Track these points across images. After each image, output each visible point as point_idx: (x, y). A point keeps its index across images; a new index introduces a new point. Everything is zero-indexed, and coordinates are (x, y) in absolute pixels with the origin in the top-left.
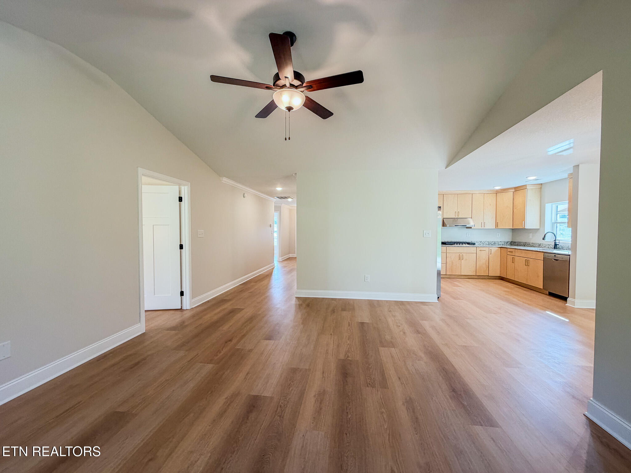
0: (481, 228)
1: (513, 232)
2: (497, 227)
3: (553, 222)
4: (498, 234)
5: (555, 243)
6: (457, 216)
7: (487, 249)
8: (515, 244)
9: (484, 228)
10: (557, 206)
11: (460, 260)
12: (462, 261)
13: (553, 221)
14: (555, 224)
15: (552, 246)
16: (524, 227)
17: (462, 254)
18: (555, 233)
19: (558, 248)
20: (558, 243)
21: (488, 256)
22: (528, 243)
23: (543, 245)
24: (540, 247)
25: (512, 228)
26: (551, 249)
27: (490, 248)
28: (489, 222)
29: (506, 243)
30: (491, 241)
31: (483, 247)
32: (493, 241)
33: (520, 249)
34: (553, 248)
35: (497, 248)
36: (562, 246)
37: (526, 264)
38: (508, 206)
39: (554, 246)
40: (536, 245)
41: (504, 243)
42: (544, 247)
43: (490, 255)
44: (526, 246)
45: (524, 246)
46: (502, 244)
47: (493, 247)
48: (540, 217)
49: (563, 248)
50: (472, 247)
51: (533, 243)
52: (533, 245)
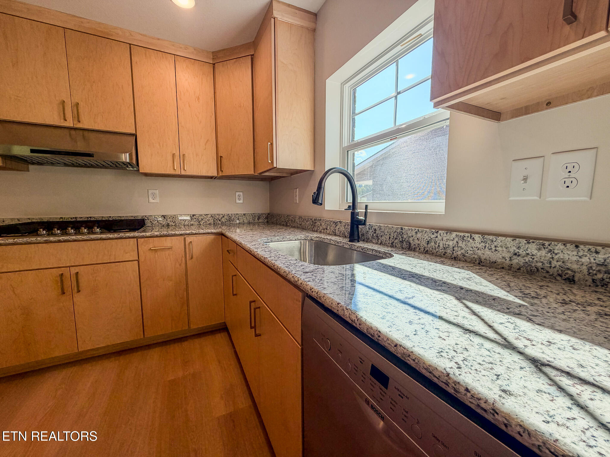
0: (173, 172)
2: (222, 171)
4: (239, 196)
5: (353, 216)
6: (69, 118)
7: (177, 242)
8: (273, 220)
9: (183, 172)
11: (66, 296)
12: (79, 298)
13: (345, 144)
15: (342, 229)
16: (272, 162)
17: (74, 271)
18: (350, 171)
20: (362, 218)
21: (180, 265)
22: (293, 216)
23: (321, 225)
24: (316, 229)
25: (254, 172)
26: (341, 238)
27: (189, 239)
28: (197, 155)
29: (258, 219)
30: (221, 215)
31: (161, 236)
32: (225, 215)
33: (242, 246)
34: (345, 237)
35: (212, 237)
36: (375, 230)
37: (253, 325)
38: (242, 105)
39: (350, 227)
40: (307, 222)
41: (253, 218)
42: (324, 231)
43: (189, 262)
44: (289, 224)
45: (287, 226)
46: (248, 220)
47: (200, 234)
48: (313, 131)
49: (377, 236)
50: (116, 239)
51: (300, 217)
52: (300, 224)
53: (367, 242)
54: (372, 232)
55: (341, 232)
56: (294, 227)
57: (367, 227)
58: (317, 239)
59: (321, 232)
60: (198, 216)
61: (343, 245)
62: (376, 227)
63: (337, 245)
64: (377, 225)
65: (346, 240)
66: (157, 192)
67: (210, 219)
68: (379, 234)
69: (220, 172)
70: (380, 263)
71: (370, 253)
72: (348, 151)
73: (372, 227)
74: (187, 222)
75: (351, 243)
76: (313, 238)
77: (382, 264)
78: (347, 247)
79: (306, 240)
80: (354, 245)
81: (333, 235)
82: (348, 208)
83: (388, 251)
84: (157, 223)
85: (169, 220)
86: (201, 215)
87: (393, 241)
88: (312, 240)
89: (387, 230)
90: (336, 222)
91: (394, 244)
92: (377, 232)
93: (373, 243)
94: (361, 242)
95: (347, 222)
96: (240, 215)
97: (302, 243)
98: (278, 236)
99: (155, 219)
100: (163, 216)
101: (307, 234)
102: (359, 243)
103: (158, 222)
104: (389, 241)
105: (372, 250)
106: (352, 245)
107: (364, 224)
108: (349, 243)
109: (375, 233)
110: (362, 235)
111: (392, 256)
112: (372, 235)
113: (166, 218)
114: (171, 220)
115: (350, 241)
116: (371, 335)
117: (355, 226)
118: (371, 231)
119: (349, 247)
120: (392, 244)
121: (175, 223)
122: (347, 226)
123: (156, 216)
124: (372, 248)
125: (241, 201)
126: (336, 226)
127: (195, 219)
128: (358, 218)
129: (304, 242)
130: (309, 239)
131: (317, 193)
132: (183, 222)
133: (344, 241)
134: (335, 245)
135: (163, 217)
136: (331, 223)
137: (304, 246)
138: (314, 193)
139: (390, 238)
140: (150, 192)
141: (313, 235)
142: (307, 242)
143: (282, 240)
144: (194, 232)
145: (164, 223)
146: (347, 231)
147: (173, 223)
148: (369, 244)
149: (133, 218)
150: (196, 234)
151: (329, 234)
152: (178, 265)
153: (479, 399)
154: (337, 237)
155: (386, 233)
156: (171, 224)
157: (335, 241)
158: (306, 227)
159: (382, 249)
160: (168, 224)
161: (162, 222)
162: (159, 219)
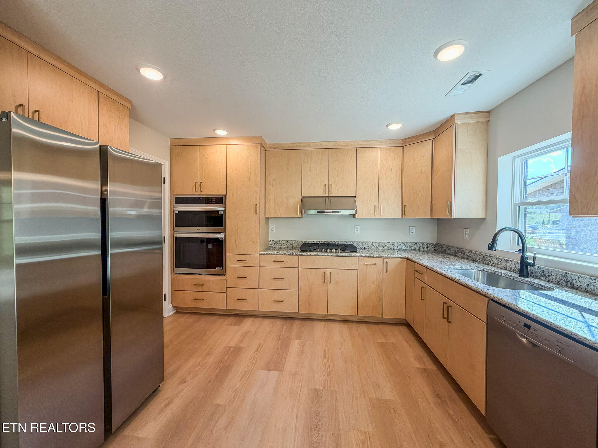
0: (374, 217)
1: (438, 225)
2: (405, 215)
3: (517, 202)
4: (412, 229)
5: (522, 258)
6: (327, 192)
7: (379, 261)
8: (441, 249)
9: (380, 217)
10: (526, 164)
11: (326, 284)
12: (330, 286)
13: (517, 200)
14: (522, 208)
15: (513, 266)
16: (450, 214)
17: (330, 271)
19: (532, 273)
20: (531, 261)
21: (380, 275)
22: (463, 250)
23: (492, 260)
24: (487, 263)
25: (431, 217)
26: (511, 273)
27: (386, 260)
28: (389, 205)
29: (426, 247)
30: (399, 243)
31: (370, 257)
32: (402, 243)
33: (434, 271)
34: (516, 272)
35: (400, 260)
36: (543, 271)
37: (445, 316)
38: (423, 172)
39: (520, 265)
40: (478, 256)
41: (423, 246)
42: (495, 265)
43: (385, 274)
44: (458, 255)
45: (456, 256)
46: (419, 248)
47: (392, 257)
48: (485, 190)
49: (545, 276)
50: (349, 256)
51: (470, 251)
52: (471, 257)
53: (536, 278)
54: (541, 272)
55: (511, 268)
56: (464, 258)
57: (536, 268)
58: (489, 271)
59: (492, 265)
60: (383, 243)
61: (513, 278)
62: (544, 269)
63: (508, 277)
64: (545, 268)
65: (517, 275)
66: (359, 227)
67: (391, 245)
68: (547, 274)
69: (403, 216)
70: (540, 292)
71: (537, 286)
72: (519, 207)
73: (540, 268)
74: (376, 247)
75: (521, 278)
76: (486, 269)
77: (542, 293)
78: (516, 280)
79: (479, 270)
80: (523, 279)
81: (504, 269)
82: (519, 250)
83: (553, 287)
86: (385, 243)
87: (559, 280)
88: (485, 271)
89: (554, 272)
90: (507, 260)
91: (560, 283)
92: (545, 273)
93: (542, 280)
94: (530, 278)
95: (518, 262)
96: (413, 243)
97: (476, 272)
98: (455, 265)
101: (480, 267)
102: (528, 278)
103: (359, 246)
104: (555, 280)
105: (539, 285)
106: (521, 279)
107: (533, 265)
108: (518, 277)
109: (543, 273)
110: (531, 272)
111: (553, 289)
112: (540, 274)
114: (366, 245)
115: (519, 276)
116: (524, 312)
117: (525, 266)
118: (539, 271)
119: (518, 280)
120: (558, 282)
121: (368, 247)
122: (517, 264)
123: (358, 242)
124: (539, 283)
125: (414, 233)
126: (507, 263)
127: (381, 245)
128: (526, 261)
129: (477, 272)
130: (481, 270)
131: (492, 244)
132: (374, 247)
133: (515, 276)
134: (506, 277)
135: (362, 243)
136: (502, 260)
137: (477, 275)
138: (490, 243)
139: (556, 278)
141: (485, 268)
142: (480, 272)
143: (459, 269)
144: (389, 256)
146: (518, 268)
148: (537, 280)
149: (346, 243)
150: (390, 257)
151: (500, 268)
152: (378, 276)
153: (556, 325)
154: (508, 272)
155: (553, 274)
156: (366, 247)
157: (506, 274)
158: (477, 260)
159: (547, 285)
161: (361, 246)
162: (360, 244)
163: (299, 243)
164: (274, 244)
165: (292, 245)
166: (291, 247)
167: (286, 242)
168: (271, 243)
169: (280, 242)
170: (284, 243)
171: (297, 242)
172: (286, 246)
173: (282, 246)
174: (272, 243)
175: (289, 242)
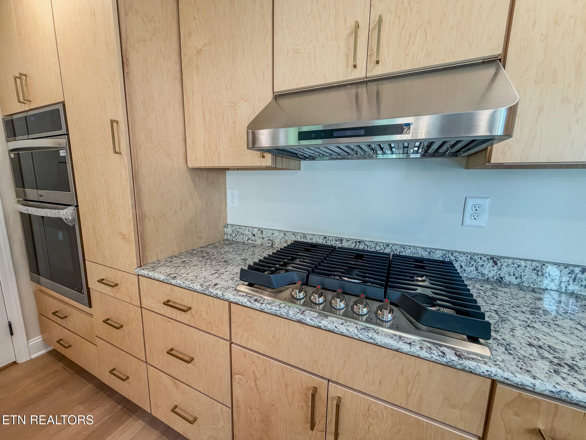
66: (486, 203)
84: (475, 272)
85: (505, 269)
99: (472, 263)
100: (492, 258)
103: (477, 269)
113: (499, 264)
114: (512, 270)
121: (519, 280)
123: (476, 257)
135: (491, 261)
140: (470, 203)
145: (491, 275)
147: (514, 278)
160: (502, 278)
161: (486, 272)
162: (481, 263)
163: (287, 238)
164: (234, 235)
165: (272, 241)
166: (270, 245)
167: (259, 232)
168: (229, 230)
169: (247, 232)
170: (254, 235)
171: (283, 234)
172: (259, 242)
173: (250, 241)
174: (231, 231)
175: (265, 232)
